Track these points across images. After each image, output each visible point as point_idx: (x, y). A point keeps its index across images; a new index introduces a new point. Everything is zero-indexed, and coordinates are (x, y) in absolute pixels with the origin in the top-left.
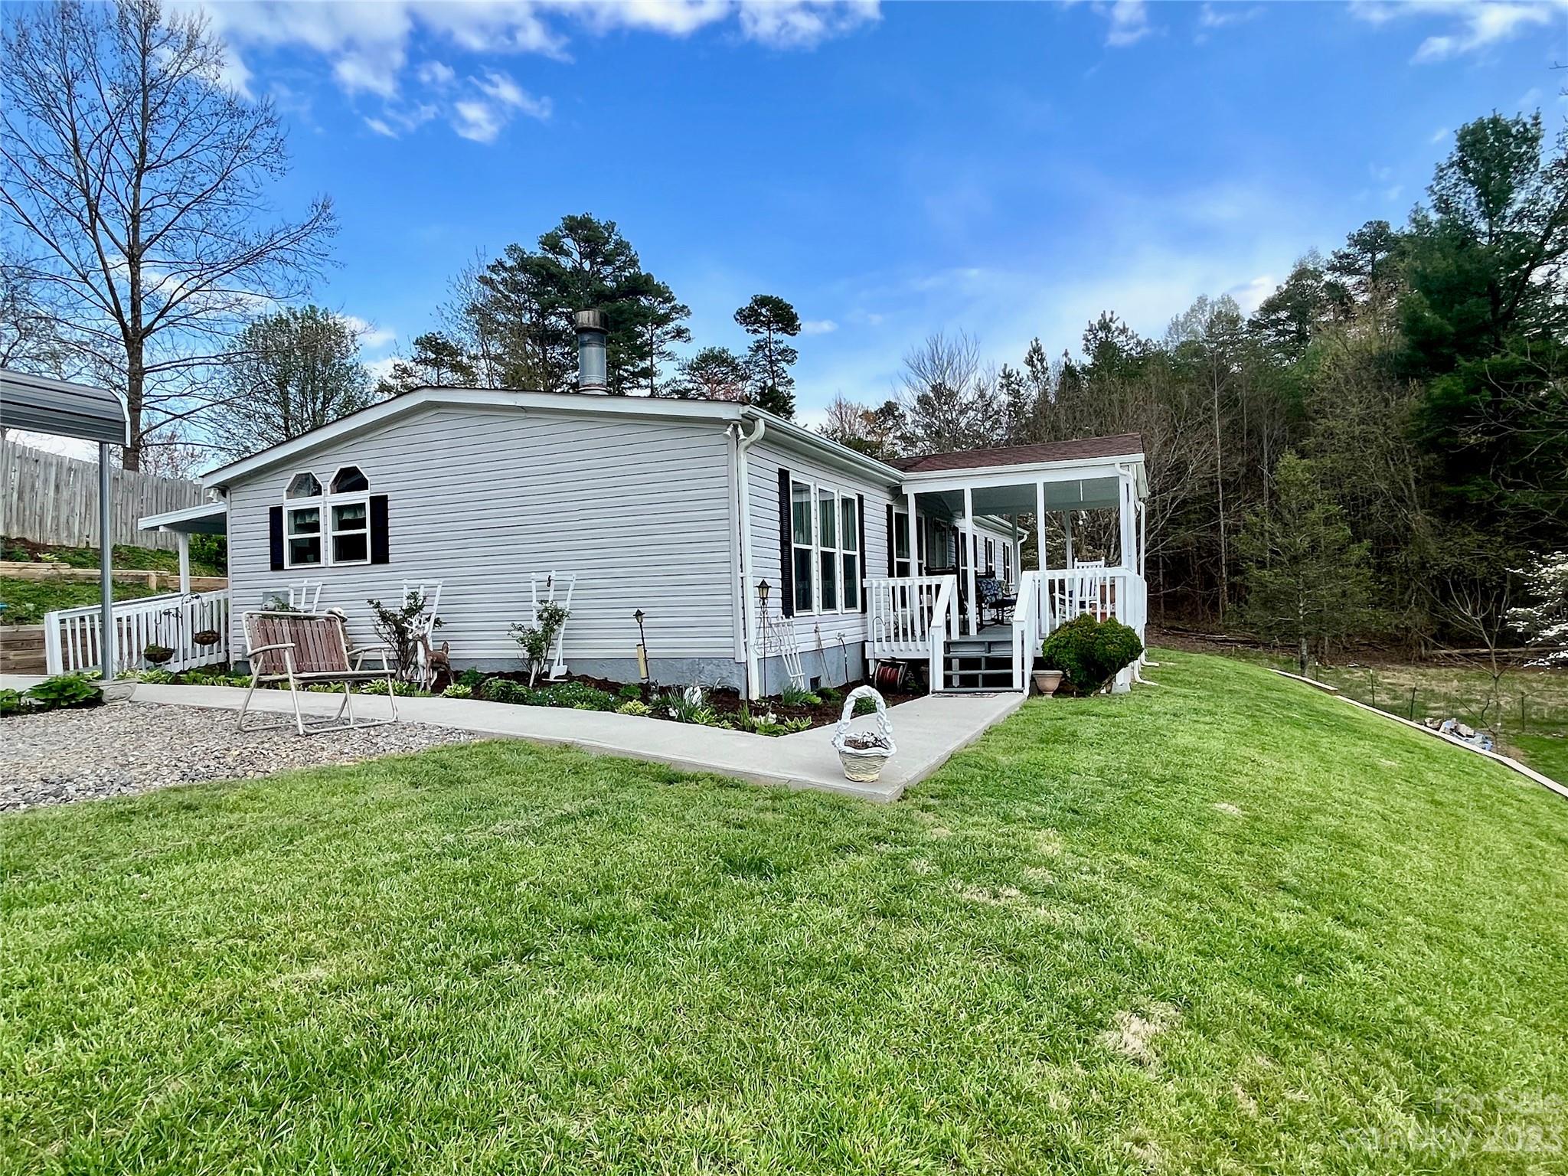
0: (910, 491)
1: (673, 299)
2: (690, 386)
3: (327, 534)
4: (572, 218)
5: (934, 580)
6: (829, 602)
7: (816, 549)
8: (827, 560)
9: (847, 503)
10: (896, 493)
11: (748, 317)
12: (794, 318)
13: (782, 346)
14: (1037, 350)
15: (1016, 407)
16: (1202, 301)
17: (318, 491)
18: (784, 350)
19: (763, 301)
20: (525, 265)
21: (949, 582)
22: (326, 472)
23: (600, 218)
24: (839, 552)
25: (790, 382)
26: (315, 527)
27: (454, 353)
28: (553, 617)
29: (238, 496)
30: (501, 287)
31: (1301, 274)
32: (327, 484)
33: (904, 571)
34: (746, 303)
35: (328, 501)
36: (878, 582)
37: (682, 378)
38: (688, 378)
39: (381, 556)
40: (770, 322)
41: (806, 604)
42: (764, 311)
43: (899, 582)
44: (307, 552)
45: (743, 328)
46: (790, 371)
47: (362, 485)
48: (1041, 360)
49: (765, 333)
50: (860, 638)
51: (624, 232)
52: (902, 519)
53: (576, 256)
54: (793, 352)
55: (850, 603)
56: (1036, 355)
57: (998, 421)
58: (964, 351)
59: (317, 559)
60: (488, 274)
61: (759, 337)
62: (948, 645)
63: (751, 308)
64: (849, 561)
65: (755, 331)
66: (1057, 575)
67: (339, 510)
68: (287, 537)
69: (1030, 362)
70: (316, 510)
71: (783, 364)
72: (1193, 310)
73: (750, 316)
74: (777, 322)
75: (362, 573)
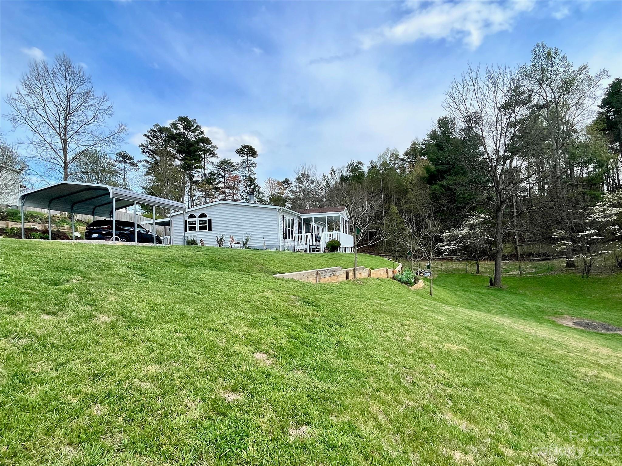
0: (302, 217)
1: (212, 143)
2: (216, 172)
3: (197, 226)
4: (180, 117)
5: (307, 234)
6: (289, 238)
7: (287, 228)
8: (289, 230)
9: (291, 220)
10: (299, 218)
11: (241, 152)
12: (256, 152)
13: (252, 162)
14: (333, 170)
15: (327, 186)
16: (388, 149)
17: (195, 217)
18: (253, 163)
19: (245, 147)
20: (161, 130)
21: (310, 234)
22: (197, 214)
23: (191, 118)
24: (290, 229)
25: (255, 174)
26: (195, 224)
27: (130, 159)
28: (248, 239)
29: (174, 218)
30: (151, 137)
31: (414, 144)
32: (197, 217)
33: (301, 233)
34: (239, 147)
35: (197, 220)
36: (296, 235)
37: (213, 169)
38: (216, 169)
39: (210, 229)
40: (248, 154)
41: (286, 238)
42: (245, 150)
43: (300, 235)
44: (193, 229)
45: (238, 155)
46: (255, 170)
47: (206, 216)
48: (334, 173)
49: (245, 157)
50: (293, 245)
51: (199, 122)
52: (300, 223)
53: (182, 130)
54: (255, 164)
55: (292, 239)
56: (333, 172)
57: (322, 190)
58: (312, 170)
59: (195, 230)
60: (147, 134)
61: (244, 158)
62: (310, 246)
63: (241, 149)
64: (292, 230)
65: (242, 156)
66: (330, 233)
67: (200, 221)
68: (188, 226)
69: (331, 173)
70: (195, 221)
71: (252, 168)
72: (385, 152)
73: (241, 151)
74: (249, 153)
75: (206, 232)
